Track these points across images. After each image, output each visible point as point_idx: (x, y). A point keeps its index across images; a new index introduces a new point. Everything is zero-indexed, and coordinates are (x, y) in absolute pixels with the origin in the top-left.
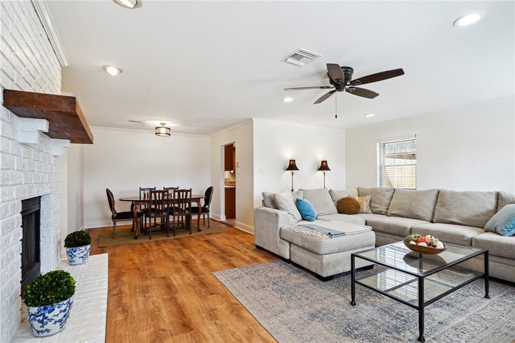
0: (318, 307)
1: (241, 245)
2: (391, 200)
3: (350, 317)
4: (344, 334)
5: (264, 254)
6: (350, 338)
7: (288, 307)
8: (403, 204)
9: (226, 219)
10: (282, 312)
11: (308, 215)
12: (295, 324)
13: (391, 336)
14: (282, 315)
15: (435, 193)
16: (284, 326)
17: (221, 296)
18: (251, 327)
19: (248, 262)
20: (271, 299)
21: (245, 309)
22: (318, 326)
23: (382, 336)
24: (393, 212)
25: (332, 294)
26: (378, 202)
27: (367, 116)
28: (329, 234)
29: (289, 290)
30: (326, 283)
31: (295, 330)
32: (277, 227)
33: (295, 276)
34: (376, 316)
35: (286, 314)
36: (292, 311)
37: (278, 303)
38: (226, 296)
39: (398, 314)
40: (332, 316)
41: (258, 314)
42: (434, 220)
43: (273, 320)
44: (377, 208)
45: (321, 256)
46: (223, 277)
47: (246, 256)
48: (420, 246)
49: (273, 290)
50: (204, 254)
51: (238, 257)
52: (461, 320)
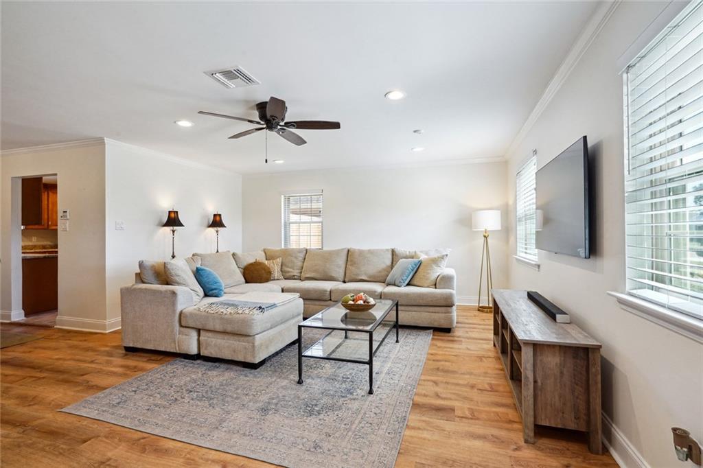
0: (265, 398)
1: (90, 353)
2: (304, 262)
3: (303, 396)
4: (306, 414)
5: (147, 357)
6: (314, 416)
7: (228, 413)
8: (316, 266)
9: (25, 316)
10: (222, 421)
11: (215, 289)
12: (247, 428)
13: (347, 399)
14: (225, 424)
15: (346, 252)
16: (235, 436)
17: (107, 437)
18: (188, 456)
19: (125, 375)
20: (198, 413)
21: (162, 439)
22: (276, 419)
23: (341, 402)
24: (308, 276)
25: (273, 380)
26: (290, 265)
27: (277, 162)
28: (260, 308)
29: (216, 392)
30: (258, 370)
31: (252, 433)
32: (174, 311)
33: (215, 373)
34: (327, 386)
35: (230, 421)
36: (235, 415)
37: (210, 413)
38: (114, 434)
39: (343, 378)
40: (285, 402)
41: (188, 437)
42: (346, 280)
43: (216, 434)
44: (289, 272)
45: (251, 338)
46: (89, 409)
47: (114, 366)
48: (358, 305)
49: (192, 399)
50: (13, 385)
51: (99, 372)
52: (389, 366)
